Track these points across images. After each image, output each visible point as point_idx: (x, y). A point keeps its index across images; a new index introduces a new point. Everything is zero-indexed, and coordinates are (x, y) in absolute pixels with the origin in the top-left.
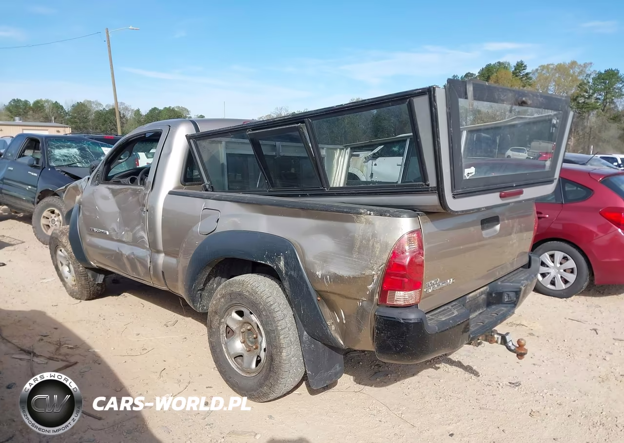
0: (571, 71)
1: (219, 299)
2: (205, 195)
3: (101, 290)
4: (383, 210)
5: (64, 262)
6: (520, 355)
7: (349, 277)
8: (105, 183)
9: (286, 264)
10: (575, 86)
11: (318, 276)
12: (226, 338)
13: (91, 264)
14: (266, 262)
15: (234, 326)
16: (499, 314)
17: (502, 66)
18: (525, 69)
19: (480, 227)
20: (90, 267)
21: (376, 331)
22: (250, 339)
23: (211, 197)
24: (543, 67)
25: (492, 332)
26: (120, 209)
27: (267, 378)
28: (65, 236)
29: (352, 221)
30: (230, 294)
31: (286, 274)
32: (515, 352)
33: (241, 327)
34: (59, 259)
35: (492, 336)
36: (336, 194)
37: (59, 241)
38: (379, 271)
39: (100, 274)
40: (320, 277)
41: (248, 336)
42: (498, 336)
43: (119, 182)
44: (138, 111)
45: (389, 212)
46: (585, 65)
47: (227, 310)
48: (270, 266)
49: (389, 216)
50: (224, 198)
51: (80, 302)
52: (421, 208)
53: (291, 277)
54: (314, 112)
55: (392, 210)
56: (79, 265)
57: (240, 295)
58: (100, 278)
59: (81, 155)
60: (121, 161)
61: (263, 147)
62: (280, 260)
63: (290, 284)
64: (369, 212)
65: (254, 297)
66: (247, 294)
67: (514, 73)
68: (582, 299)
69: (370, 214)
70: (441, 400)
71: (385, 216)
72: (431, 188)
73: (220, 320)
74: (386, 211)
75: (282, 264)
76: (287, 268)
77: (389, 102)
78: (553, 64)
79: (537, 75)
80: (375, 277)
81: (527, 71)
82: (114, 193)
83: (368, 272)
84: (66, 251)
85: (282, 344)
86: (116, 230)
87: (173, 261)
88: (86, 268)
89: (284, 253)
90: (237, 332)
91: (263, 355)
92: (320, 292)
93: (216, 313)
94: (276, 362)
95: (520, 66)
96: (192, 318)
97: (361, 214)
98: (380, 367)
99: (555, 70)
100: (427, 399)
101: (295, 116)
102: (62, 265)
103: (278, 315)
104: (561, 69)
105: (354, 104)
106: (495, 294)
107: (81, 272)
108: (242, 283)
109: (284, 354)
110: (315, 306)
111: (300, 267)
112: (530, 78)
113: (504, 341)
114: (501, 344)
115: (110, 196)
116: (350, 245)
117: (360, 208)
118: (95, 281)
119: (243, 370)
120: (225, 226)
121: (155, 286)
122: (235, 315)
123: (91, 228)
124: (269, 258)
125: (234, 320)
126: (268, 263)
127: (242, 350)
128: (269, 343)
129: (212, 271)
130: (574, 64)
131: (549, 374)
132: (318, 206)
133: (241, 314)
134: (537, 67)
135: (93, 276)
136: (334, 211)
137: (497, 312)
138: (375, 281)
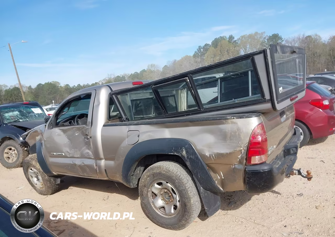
0: (256, 37)
1: (146, 178)
2: (128, 124)
3: (59, 187)
4: (241, 115)
5: (33, 175)
6: (309, 179)
7: (227, 153)
8: (57, 127)
9: (187, 152)
10: (259, 45)
11: (207, 156)
12: (152, 199)
13: (53, 174)
14: (174, 153)
15: (156, 192)
16: (292, 160)
17: (222, 38)
18: (234, 39)
19: (280, 117)
20: (53, 175)
21: (247, 179)
22: (167, 197)
23: (132, 124)
24: (242, 37)
25: (292, 170)
26: (69, 140)
27: (183, 216)
28: (34, 161)
29: (223, 123)
30: (153, 175)
31: (188, 157)
32: (307, 178)
33: (160, 191)
34: (29, 174)
35: (293, 172)
36: (209, 111)
37: (30, 164)
38: (245, 147)
39: (57, 178)
40: (208, 156)
41: (165, 195)
42: (296, 171)
43: (63, 125)
44: (30, 87)
45: (244, 116)
46: (262, 33)
47: (151, 183)
48: (177, 155)
49: (246, 118)
50: (140, 123)
51: (47, 196)
52: (260, 111)
53: (191, 159)
54: (193, 71)
55: (246, 114)
56: (45, 176)
57: (160, 174)
58: (59, 181)
59: (21, 114)
60: (64, 113)
61: (160, 93)
62: (183, 151)
63: (190, 163)
64: (233, 118)
65: (169, 173)
66: (164, 172)
67: (228, 41)
68: (307, 147)
69: (234, 119)
70: (270, 210)
71: (243, 118)
72: (267, 100)
73: (148, 190)
74: (243, 116)
75: (184, 153)
76: (188, 155)
77: (240, 60)
78: (247, 35)
79: (240, 41)
80: (243, 151)
81: (235, 40)
82: (64, 131)
83: (238, 149)
84: (36, 169)
85: (190, 196)
86: (69, 151)
87: (111, 163)
88: (50, 176)
89: (184, 147)
90: (159, 194)
91: (178, 204)
92: (208, 164)
93: (145, 186)
94: (188, 206)
95: (231, 37)
96: (116, 193)
97: (228, 119)
98: (230, 199)
99: (248, 37)
100: (263, 211)
101: (181, 74)
102: (32, 177)
103: (185, 181)
104: (250, 36)
105: (218, 63)
106: (286, 150)
107: (47, 179)
108: (160, 167)
109: (192, 201)
110: (207, 172)
111: (195, 152)
112: (237, 43)
113: (300, 173)
114: (298, 175)
115: (62, 133)
116: (224, 137)
117: (227, 116)
118: (56, 183)
119: (166, 215)
120: (144, 138)
121: (100, 178)
122: (157, 186)
123: (52, 153)
124: (176, 151)
125: (156, 188)
126: (176, 154)
127: (163, 204)
128: (181, 196)
129: (138, 163)
130: (256, 33)
131: (313, 186)
132: (200, 119)
133: (160, 184)
134: (239, 37)
135: (54, 180)
136: (211, 120)
137: (290, 159)
138: (243, 153)
